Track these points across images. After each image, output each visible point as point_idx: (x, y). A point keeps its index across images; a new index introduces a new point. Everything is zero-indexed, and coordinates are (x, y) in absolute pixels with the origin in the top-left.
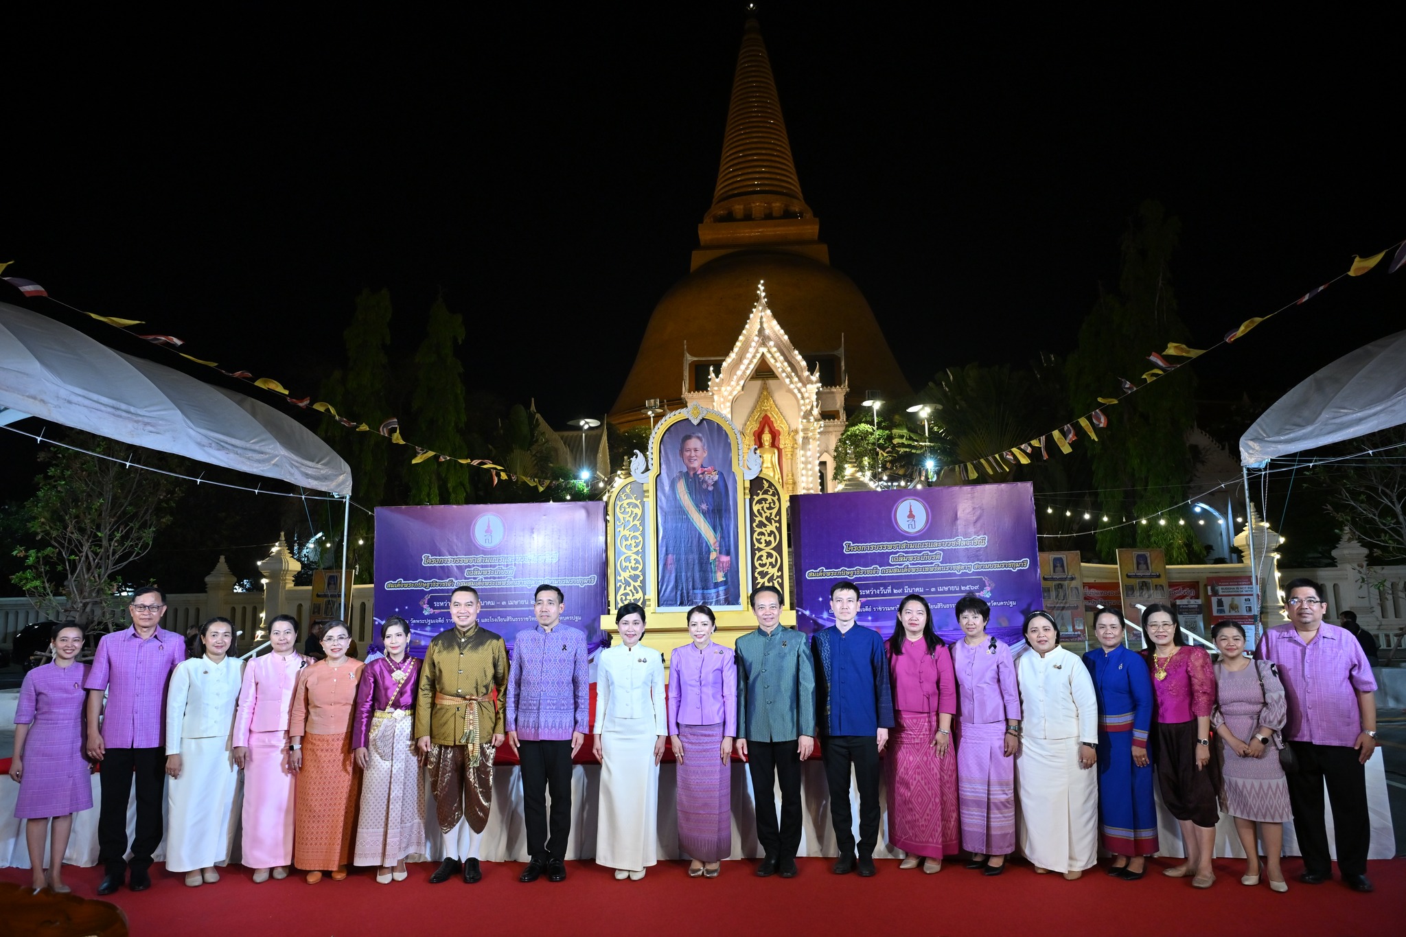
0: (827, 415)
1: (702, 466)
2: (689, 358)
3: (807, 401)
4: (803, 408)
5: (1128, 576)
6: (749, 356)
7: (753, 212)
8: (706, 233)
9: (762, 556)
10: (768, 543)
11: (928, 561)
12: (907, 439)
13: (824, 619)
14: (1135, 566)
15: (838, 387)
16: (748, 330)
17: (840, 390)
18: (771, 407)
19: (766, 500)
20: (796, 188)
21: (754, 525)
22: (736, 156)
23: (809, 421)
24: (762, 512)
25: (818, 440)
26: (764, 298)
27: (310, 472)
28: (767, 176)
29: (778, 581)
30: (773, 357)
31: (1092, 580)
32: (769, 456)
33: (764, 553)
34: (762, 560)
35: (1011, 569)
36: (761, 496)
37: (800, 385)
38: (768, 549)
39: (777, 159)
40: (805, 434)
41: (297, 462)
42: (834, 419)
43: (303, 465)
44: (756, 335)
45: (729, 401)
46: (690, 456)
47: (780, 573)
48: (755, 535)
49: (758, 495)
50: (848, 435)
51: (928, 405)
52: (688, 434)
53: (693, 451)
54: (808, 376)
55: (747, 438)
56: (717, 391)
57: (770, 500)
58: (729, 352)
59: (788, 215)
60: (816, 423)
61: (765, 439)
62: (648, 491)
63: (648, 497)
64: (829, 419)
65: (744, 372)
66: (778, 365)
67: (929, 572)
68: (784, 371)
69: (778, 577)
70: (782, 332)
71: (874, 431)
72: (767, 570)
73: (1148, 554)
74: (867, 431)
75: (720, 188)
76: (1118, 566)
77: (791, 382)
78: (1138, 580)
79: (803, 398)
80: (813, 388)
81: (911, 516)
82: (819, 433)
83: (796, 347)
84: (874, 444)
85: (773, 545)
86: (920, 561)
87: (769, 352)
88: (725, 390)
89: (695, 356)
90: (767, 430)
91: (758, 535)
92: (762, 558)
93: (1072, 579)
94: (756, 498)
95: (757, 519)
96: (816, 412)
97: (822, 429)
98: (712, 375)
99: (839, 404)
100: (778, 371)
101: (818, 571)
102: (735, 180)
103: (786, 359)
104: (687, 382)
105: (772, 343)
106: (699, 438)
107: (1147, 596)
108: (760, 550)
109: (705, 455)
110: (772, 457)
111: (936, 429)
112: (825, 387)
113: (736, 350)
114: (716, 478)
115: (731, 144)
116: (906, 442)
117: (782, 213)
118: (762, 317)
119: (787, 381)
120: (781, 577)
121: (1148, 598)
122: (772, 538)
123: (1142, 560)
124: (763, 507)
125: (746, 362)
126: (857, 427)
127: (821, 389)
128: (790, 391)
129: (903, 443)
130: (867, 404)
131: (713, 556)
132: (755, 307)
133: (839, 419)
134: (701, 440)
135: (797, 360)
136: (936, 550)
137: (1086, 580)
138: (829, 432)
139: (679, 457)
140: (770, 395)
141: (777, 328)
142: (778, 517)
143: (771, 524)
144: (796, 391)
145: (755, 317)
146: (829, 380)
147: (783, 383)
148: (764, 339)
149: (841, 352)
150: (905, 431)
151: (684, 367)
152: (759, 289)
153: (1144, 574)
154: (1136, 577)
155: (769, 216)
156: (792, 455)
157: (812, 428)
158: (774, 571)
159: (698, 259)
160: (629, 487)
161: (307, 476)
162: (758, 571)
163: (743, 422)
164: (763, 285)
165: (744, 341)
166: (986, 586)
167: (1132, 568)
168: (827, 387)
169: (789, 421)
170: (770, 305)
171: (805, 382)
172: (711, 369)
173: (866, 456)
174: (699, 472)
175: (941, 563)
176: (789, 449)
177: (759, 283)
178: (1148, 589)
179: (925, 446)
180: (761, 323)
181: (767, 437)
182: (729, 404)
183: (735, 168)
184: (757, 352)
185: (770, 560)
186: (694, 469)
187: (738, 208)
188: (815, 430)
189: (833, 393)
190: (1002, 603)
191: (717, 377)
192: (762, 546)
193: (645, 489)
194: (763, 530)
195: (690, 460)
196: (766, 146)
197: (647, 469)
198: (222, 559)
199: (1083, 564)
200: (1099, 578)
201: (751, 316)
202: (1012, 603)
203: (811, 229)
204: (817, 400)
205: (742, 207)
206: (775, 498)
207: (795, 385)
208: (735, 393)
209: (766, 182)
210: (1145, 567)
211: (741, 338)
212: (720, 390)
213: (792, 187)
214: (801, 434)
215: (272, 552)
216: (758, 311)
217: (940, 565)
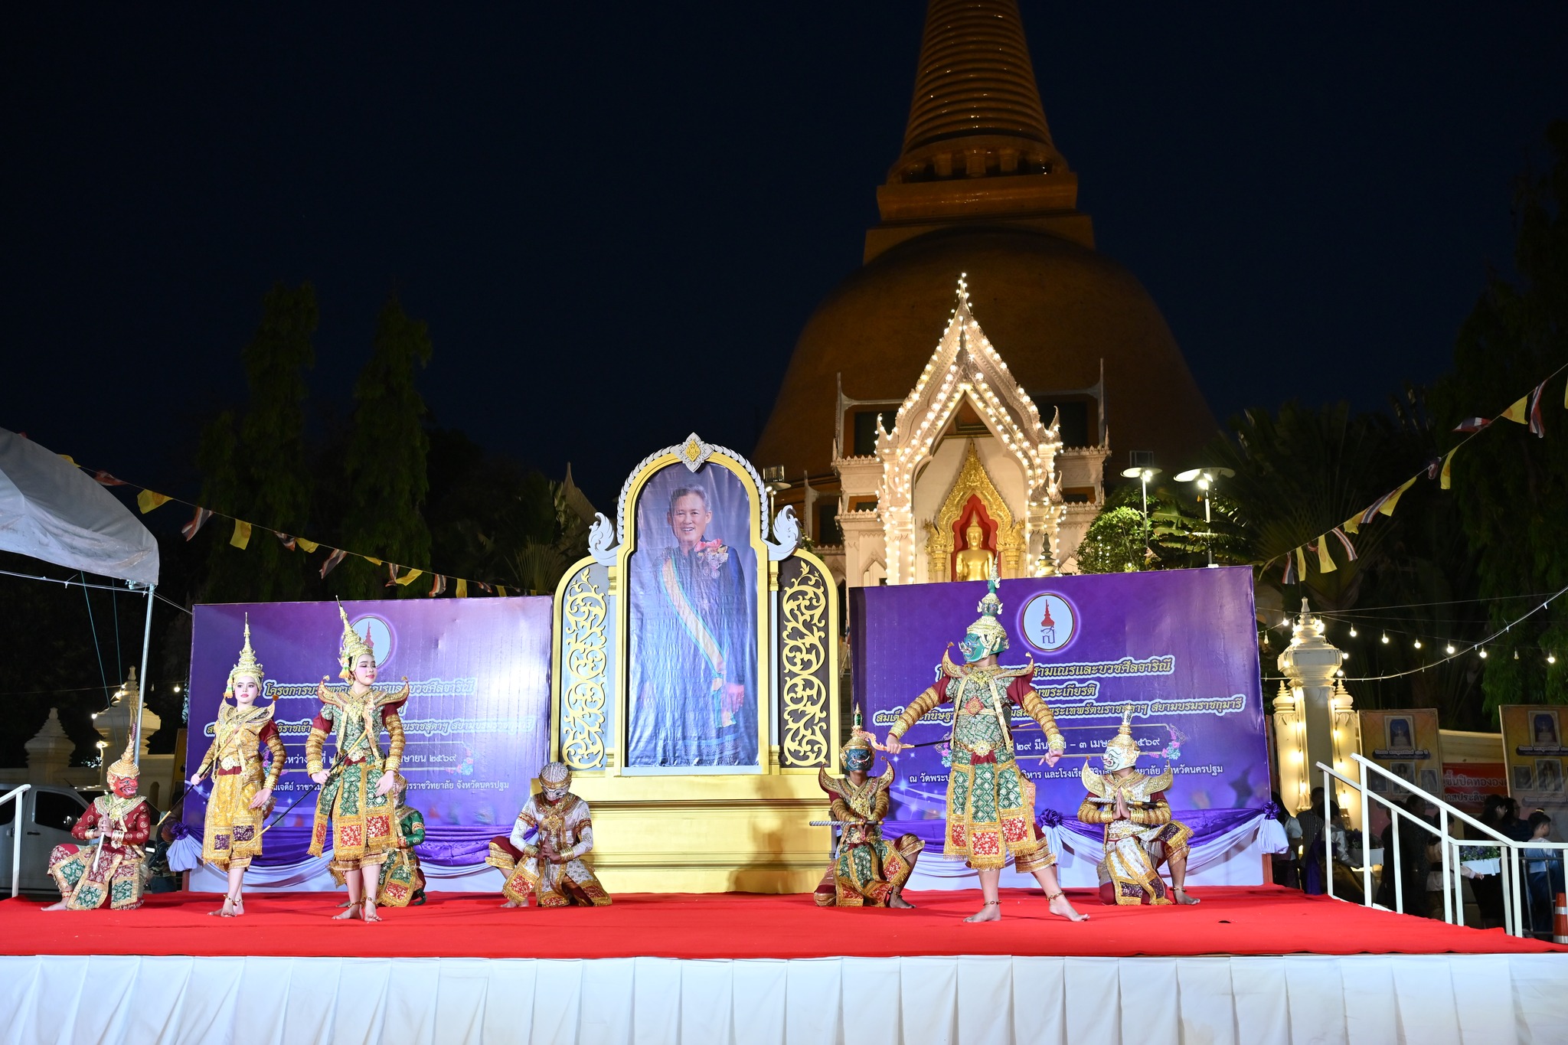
0: (1070, 495)
1: (703, 539)
2: (845, 402)
3: (1039, 471)
4: (1031, 482)
5: (1520, 752)
6: (942, 396)
7: (968, 165)
8: (891, 200)
9: (796, 685)
10: (806, 665)
11: (1074, 698)
12: (1177, 528)
13: (901, 793)
14: (1533, 736)
15: (1092, 448)
16: (940, 355)
17: (1095, 453)
18: (982, 482)
19: (804, 593)
20: (1042, 126)
21: (785, 634)
22: (940, 73)
23: (1041, 505)
24: (798, 613)
25: (1058, 537)
26: (968, 301)
27: (78, 542)
28: (993, 105)
29: (821, 727)
30: (981, 398)
31: (1459, 760)
32: (979, 563)
33: (798, 680)
34: (796, 693)
35: (1215, 711)
36: (796, 588)
37: (1026, 444)
38: (806, 674)
39: (1009, 77)
40: (1035, 526)
41: (57, 527)
42: (1085, 502)
43: (66, 531)
44: (954, 363)
45: (907, 472)
46: (684, 523)
47: (824, 714)
48: (786, 651)
49: (792, 585)
50: (1099, 525)
51: (1209, 469)
52: (683, 487)
53: (689, 514)
54: (1040, 430)
55: (942, 533)
56: (888, 454)
57: (811, 594)
58: (910, 391)
59: (1025, 168)
60: (1053, 508)
61: (972, 535)
62: (615, 578)
63: (614, 588)
64: (1077, 502)
65: (934, 424)
66: (990, 411)
67: (1077, 716)
68: (999, 422)
69: (821, 720)
70: (997, 357)
71: (1143, 519)
72: (804, 709)
73: (1554, 715)
74: (1131, 518)
75: (913, 126)
76: (1501, 736)
77: (1012, 440)
78: (1537, 759)
79: (1032, 466)
80: (1049, 450)
81: (1048, 622)
82: (1059, 525)
83: (1020, 382)
84: (1142, 541)
85: (815, 667)
86: (1061, 698)
87: (975, 390)
88: (902, 454)
89: (857, 398)
90: (975, 521)
91: (791, 650)
92: (796, 689)
93: (1425, 756)
94: (789, 591)
95: (790, 626)
96: (1053, 489)
97: (1063, 518)
98: (881, 429)
99: (1094, 477)
100: (991, 422)
101: (892, 712)
102: (938, 112)
103: (1004, 402)
104: (841, 440)
105: (979, 376)
106: (698, 493)
107: (1552, 786)
108: (793, 675)
109: (709, 520)
110: (983, 565)
111: (1222, 510)
112: (1070, 449)
113: (920, 387)
114: (725, 557)
115: (931, 55)
116: (1176, 533)
117: (1016, 165)
118: (963, 334)
119: (1005, 438)
120: (827, 720)
121: (1556, 790)
122: (813, 657)
123: (1544, 725)
124: (799, 606)
125: (936, 407)
126: (1115, 513)
127: (1062, 451)
128: (1011, 455)
129: (1171, 535)
130: (1131, 473)
131: (717, 683)
132: (952, 316)
133: (1093, 500)
134: (702, 497)
135: (1022, 403)
136: (1088, 679)
137: (1449, 760)
138: (1076, 524)
139: (666, 525)
140: (980, 462)
141: (990, 350)
142: (823, 622)
143: (812, 632)
144: (1020, 455)
145: (951, 331)
146: (1076, 436)
147: (999, 444)
148: (966, 368)
149: (1099, 390)
150: (1175, 514)
151: (838, 416)
152: (959, 287)
153: (1548, 749)
154: (1533, 753)
155: (994, 171)
156: (1017, 562)
157: (1048, 517)
158: (814, 710)
159: (876, 244)
160: (586, 571)
161: (73, 549)
162: (789, 709)
163: (936, 507)
164: (965, 280)
165: (935, 373)
166: (1171, 741)
167: (1526, 738)
168: (1073, 448)
169: (1013, 506)
170: (977, 314)
171: (1036, 440)
172: (880, 418)
173: (1129, 561)
174: (698, 548)
175: (1097, 700)
176: (1012, 553)
177: (959, 277)
178: (1556, 775)
179: (1204, 539)
180: (962, 343)
181: (975, 533)
182: (907, 477)
183: (938, 93)
184: (955, 390)
185: (808, 692)
186: (690, 543)
187: (943, 160)
188: (1051, 519)
189: (1084, 458)
190: (1198, 769)
191: (889, 432)
192: (796, 669)
193: (610, 575)
194: (799, 643)
195: (683, 529)
196: (990, 56)
197: (615, 543)
198: (54, 713)
199: (1442, 732)
200: (1472, 755)
201: (946, 331)
202: (1216, 770)
203: (1063, 191)
204: (1056, 469)
205: (949, 156)
206: (820, 591)
207: (1018, 444)
208: (918, 458)
209: (990, 115)
210: (1549, 736)
211: (929, 367)
212: (893, 454)
213: (1034, 123)
214: (1029, 526)
215: (115, 699)
216: (957, 322)
217: (1095, 704)
